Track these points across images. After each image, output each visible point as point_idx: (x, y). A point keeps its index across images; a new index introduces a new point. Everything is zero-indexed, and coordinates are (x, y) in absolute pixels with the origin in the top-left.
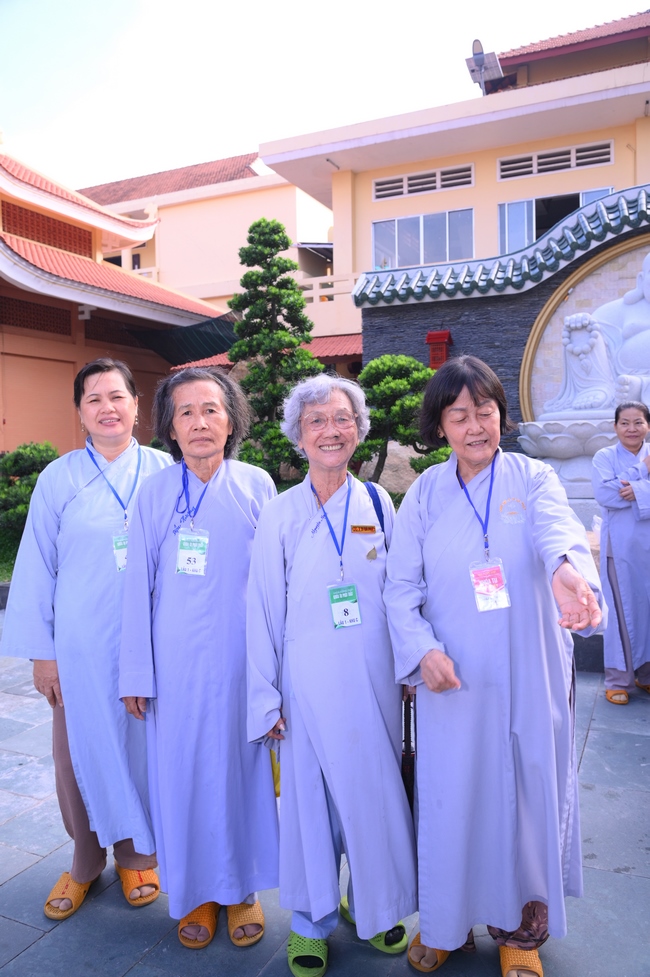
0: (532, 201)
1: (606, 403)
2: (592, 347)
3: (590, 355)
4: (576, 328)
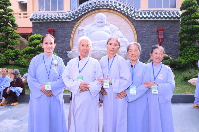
4: (80, 30)
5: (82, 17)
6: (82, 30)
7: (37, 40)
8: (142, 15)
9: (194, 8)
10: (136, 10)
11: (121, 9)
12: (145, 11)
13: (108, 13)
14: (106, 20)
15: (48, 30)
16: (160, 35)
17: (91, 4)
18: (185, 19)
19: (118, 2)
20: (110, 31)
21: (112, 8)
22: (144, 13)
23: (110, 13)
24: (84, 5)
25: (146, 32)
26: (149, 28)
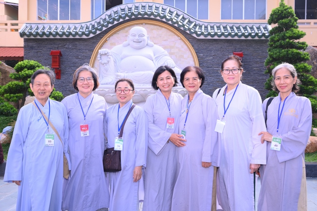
3: (107, 65)
4: (103, 54)
5: (108, 32)
6: (105, 54)
7: (28, 69)
8: (207, 30)
9: (290, 21)
10: (198, 23)
11: (174, 20)
12: (212, 25)
13: (152, 26)
14: (148, 37)
15: (50, 53)
17: (123, 10)
18: (276, 39)
19: (169, 8)
20: (154, 55)
21: (158, 18)
22: (211, 27)
23: (156, 27)
24: (113, 12)
25: (214, 58)
26: (219, 52)
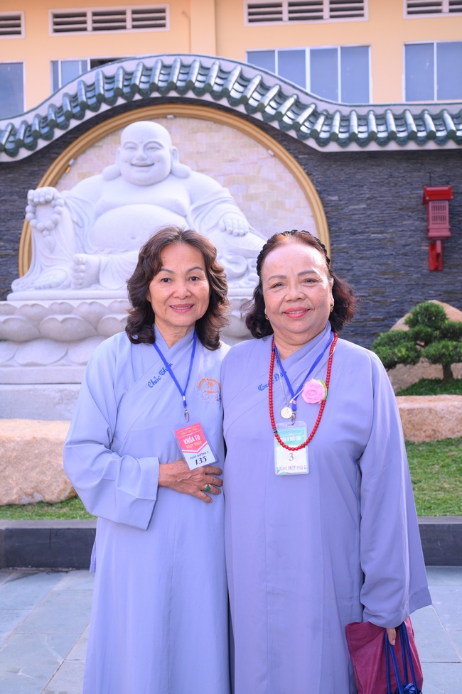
0: (86, 61)
1: (65, 283)
2: (56, 224)
3: (53, 232)
5: (70, 143)
8: (348, 126)
10: (322, 107)
11: (252, 102)
12: (363, 111)
13: (195, 122)
16: (435, 218)
17: (110, 79)
19: (239, 67)
21: (208, 97)
22: (360, 118)
23: (203, 124)
24: (83, 87)
25: (369, 207)
26: (383, 189)
